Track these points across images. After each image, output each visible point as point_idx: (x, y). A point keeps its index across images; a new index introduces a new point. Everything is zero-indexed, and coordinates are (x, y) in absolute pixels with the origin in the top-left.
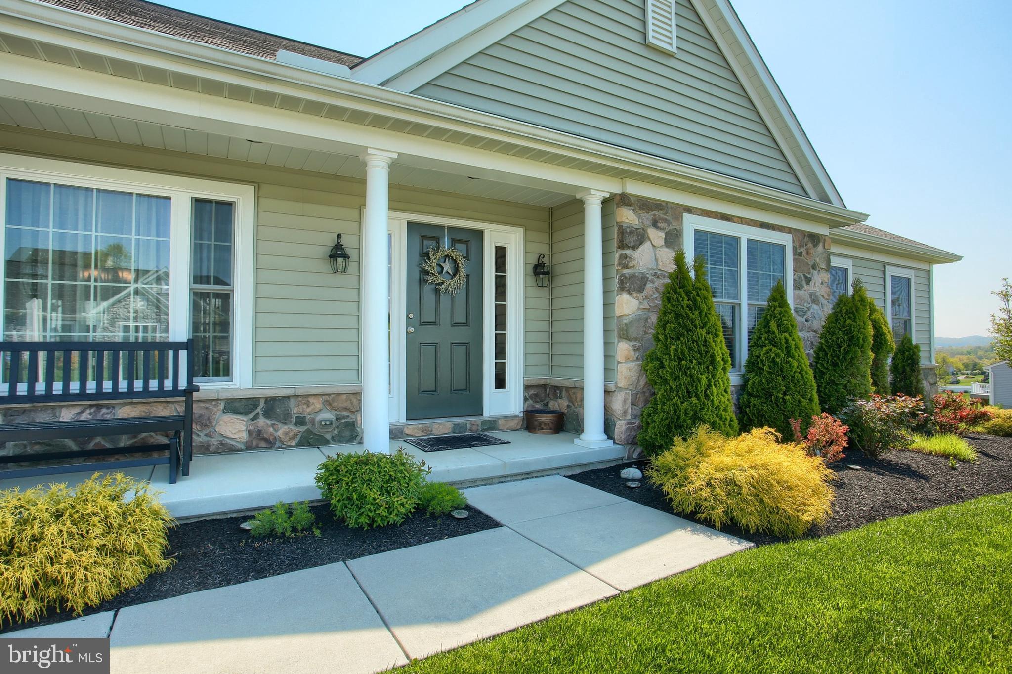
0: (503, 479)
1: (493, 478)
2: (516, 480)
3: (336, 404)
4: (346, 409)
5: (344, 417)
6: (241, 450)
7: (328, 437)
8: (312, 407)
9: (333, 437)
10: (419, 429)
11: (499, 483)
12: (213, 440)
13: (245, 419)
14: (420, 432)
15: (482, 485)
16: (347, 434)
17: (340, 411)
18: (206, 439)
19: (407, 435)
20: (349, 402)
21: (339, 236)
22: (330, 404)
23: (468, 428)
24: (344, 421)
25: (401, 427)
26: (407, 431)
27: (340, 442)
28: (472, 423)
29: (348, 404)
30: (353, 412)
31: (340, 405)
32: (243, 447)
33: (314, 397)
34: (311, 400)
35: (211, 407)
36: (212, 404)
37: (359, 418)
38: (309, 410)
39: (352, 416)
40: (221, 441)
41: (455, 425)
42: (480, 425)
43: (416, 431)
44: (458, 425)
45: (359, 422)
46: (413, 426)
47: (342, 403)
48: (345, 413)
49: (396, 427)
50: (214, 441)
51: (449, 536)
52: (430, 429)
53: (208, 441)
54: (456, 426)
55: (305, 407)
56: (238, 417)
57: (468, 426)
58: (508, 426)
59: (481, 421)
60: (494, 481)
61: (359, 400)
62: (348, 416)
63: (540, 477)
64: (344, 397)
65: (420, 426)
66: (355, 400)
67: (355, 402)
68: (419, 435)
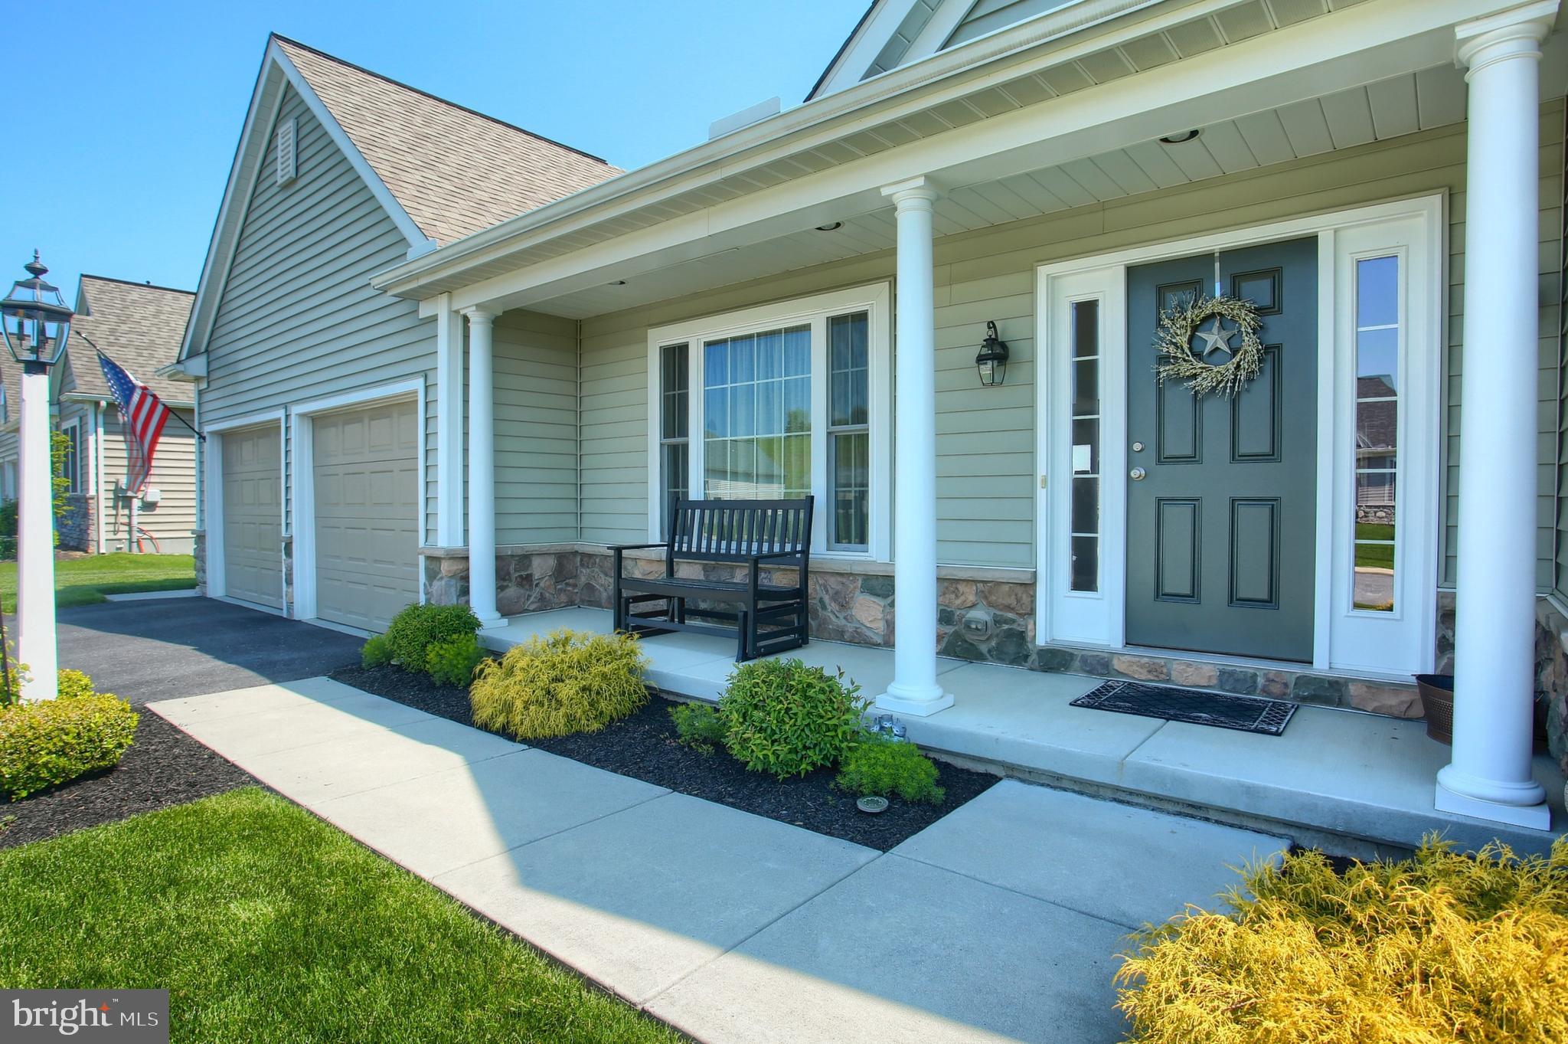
0: (1123, 796)
1: (1099, 785)
2: (1161, 810)
3: (994, 598)
4: (1009, 608)
5: (1006, 621)
6: (879, 645)
7: (984, 648)
8: (962, 598)
9: (989, 651)
10: (1142, 666)
11: (1115, 800)
12: (849, 624)
13: (882, 604)
14: (1144, 671)
15: (1074, 791)
16: (1011, 648)
17: (1001, 610)
18: (844, 622)
19: (1119, 672)
20: (1013, 597)
21: (992, 325)
22: (986, 598)
23: (1260, 686)
24: (1006, 627)
25: (1106, 655)
26: (1117, 664)
27: (1001, 660)
28: (1271, 676)
29: (1012, 601)
30: (1021, 615)
31: (1000, 600)
32: (879, 641)
33: (965, 583)
34: (962, 587)
35: (848, 583)
36: (848, 579)
37: (1030, 627)
38: (958, 602)
39: (1021, 621)
40: (857, 628)
41: (1222, 673)
42: (1292, 685)
43: (1135, 668)
44: (1232, 674)
45: (1030, 634)
46: (1129, 658)
47: (1003, 597)
48: (1010, 615)
49: (1095, 654)
50: (850, 628)
51: (806, 826)
52: (1165, 670)
53: (845, 625)
54: (1225, 676)
55: (953, 596)
56: (875, 600)
57: (1261, 681)
58: (1376, 704)
59: (1294, 677)
60: (1102, 792)
61: (1032, 596)
62: (1013, 621)
63: (1232, 826)
64: (1006, 588)
65: (1146, 660)
66: (1024, 596)
67: (1025, 599)
68: (1144, 678)
